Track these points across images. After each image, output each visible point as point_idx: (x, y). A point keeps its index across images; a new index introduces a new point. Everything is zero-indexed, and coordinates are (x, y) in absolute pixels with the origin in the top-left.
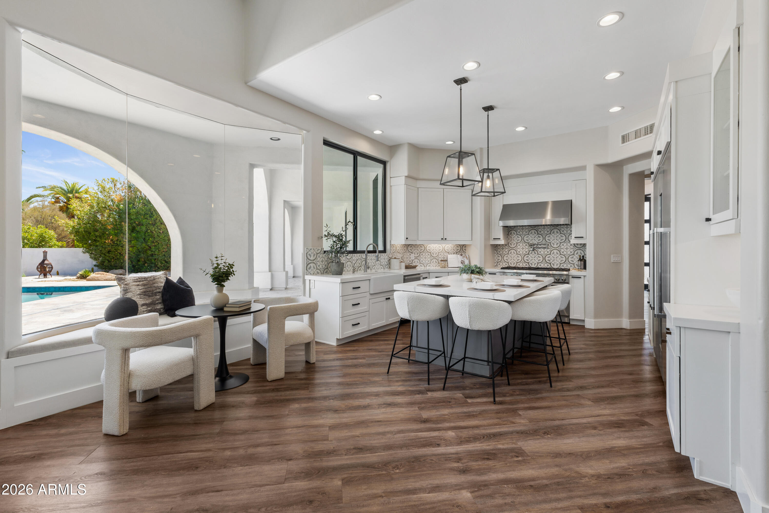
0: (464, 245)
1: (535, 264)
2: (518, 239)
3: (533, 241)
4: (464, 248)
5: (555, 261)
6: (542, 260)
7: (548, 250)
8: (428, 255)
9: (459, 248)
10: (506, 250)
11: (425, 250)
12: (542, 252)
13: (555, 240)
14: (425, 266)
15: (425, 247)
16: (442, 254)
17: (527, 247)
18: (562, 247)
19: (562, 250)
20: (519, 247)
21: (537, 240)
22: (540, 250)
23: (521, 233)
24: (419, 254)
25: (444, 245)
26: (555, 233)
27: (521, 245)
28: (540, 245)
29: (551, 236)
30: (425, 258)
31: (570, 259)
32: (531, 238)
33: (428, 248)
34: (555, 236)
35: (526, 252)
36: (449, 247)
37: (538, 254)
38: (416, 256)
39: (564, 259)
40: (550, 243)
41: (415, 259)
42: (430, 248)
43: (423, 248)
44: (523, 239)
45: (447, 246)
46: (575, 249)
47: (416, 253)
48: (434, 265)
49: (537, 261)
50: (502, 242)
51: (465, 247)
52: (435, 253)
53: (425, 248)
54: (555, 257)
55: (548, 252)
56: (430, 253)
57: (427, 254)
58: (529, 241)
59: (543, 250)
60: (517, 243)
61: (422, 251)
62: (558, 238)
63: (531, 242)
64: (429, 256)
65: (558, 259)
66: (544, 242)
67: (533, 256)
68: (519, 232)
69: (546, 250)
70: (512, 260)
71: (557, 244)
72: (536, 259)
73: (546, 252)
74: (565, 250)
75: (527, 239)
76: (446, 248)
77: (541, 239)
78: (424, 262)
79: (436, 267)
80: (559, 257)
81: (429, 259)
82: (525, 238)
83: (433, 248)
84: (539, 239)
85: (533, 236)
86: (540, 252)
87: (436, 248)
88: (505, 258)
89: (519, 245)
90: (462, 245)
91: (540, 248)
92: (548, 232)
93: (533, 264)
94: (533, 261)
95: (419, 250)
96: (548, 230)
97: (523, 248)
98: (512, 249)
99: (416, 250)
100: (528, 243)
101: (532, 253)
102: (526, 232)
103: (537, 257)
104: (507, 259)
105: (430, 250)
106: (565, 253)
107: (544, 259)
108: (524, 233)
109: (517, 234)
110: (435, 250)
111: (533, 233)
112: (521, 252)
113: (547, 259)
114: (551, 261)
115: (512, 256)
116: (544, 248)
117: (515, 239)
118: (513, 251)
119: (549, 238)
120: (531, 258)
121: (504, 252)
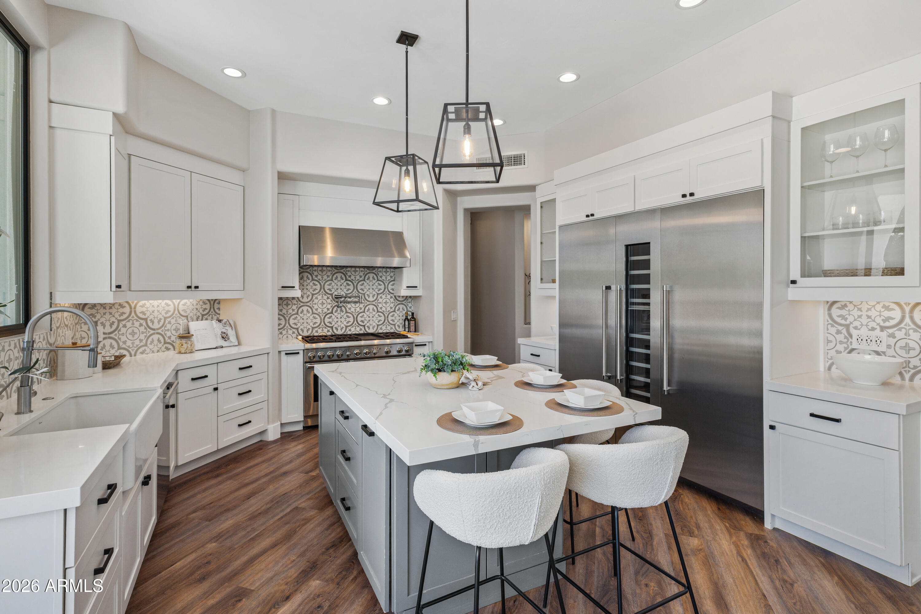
0: (216, 300)
1: (342, 329)
2: (314, 287)
3: (339, 291)
4: (216, 306)
5: (371, 322)
6: (352, 321)
7: (361, 306)
8: (141, 325)
9: (208, 306)
10: (294, 307)
11: (133, 314)
12: (353, 310)
13: (371, 291)
14: (133, 353)
15: (133, 306)
16: (173, 321)
17: (329, 301)
18: (380, 300)
19: (380, 305)
20: (316, 301)
21: (345, 290)
22: (349, 306)
23: (319, 277)
24: (116, 324)
25: (176, 302)
26: (371, 279)
27: (320, 297)
28: (350, 297)
29: (365, 284)
30: (133, 334)
31: (390, 318)
32: (335, 287)
33: (139, 309)
34: (371, 284)
35: (328, 309)
36: (189, 303)
37: (347, 312)
38: (108, 329)
39: (382, 318)
40: (364, 294)
41: (104, 339)
42: (144, 309)
43: (127, 310)
44: (322, 287)
45: (184, 301)
46: (397, 302)
47: (108, 324)
48: (156, 349)
49: (345, 323)
50: (297, 293)
51: (219, 303)
52: (156, 321)
53: (133, 309)
54: (371, 315)
55: (361, 309)
56: (146, 320)
57: (137, 324)
58: (333, 290)
59: (353, 305)
60: (313, 295)
61: (125, 316)
62: (374, 287)
63: (336, 293)
64: (142, 329)
65: (374, 319)
66: (355, 293)
67: (339, 316)
68: (316, 276)
69: (358, 305)
70: (305, 325)
71: (373, 296)
72: (343, 320)
73: (358, 309)
74: (384, 305)
75: (330, 287)
76: (181, 308)
77: (351, 287)
78: (129, 343)
79: (160, 354)
80: (376, 315)
81: (142, 337)
82: (327, 287)
83: (151, 309)
84: (348, 287)
85: (339, 284)
86: (350, 309)
87: (160, 309)
88: (292, 321)
89: (317, 298)
90: (212, 300)
91: (349, 302)
92: (361, 277)
93: (339, 328)
94: (339, 323)
95: (117, 315)
96: (361, 274)
97: (323, 304)
98: (305, 304)
99: (107, 316)
100: (332, 295)
101: (337, 311)
102: (328, 276)
103: (345, 316)
104: (295, 324)
105: (145, 314)
106: (384, 309)
107: (355, 319)
108: (325, 277)
109: (313, 280)
110: (156, 314)
111: (339, 278)
112: (320, 310)
113: (359, 319)
114: (366, 322)
115: (305, 317)
116: (355, 302)
117: (309, 287)
118: (305, 308)
119: (363, 287)
120: (336, 320)
121: (290, 311)
